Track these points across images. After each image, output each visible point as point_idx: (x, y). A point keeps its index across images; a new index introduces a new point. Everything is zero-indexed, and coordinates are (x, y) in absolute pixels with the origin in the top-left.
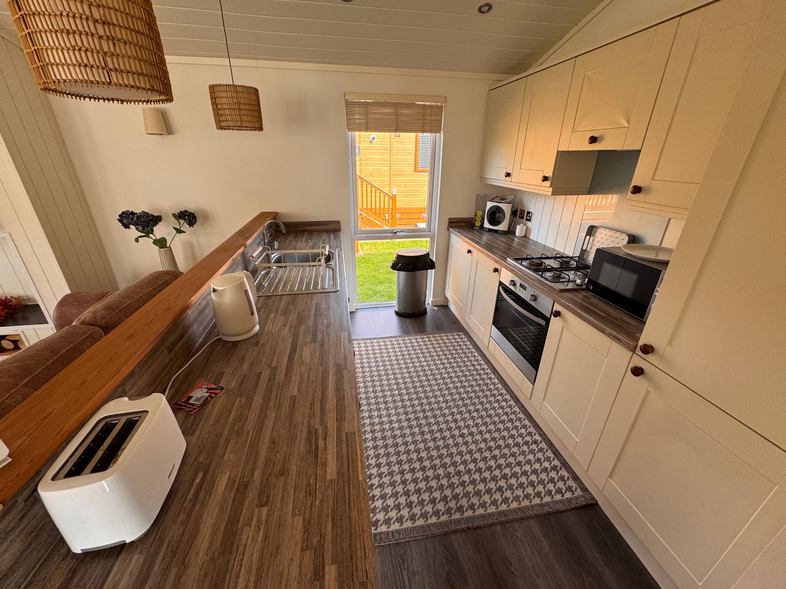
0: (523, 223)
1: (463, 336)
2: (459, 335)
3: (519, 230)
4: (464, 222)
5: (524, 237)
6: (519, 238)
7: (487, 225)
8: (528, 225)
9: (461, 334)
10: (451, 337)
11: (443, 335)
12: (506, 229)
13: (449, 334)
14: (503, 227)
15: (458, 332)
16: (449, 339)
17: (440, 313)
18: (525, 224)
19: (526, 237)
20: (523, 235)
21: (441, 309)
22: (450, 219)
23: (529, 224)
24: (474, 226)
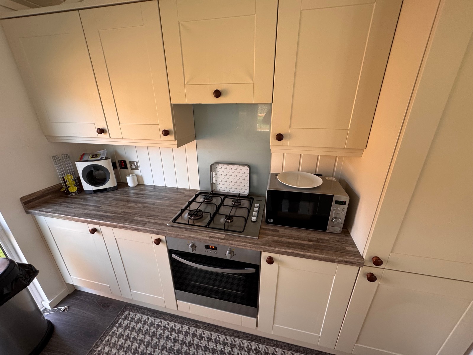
0: (131, 174)
1: (132, 314)
2: (126, 318)
3: (130, 181)
4: (49, 194)
5: (139, 185)
6: (133, 188)
7: (87, 186)
8: (136, 174)
9: (127, 313)
10: (121, 330)
11: (108, 337)
12: (116, 185)
13: (115, 328)
14: (111, 183)
15: (121, 314)
16: (121, 335)
17: (75, 310)
18: (133, 174)
19: (140, 185)
20: (137, 184)
21: (72, 301)
22: (22, 199)
23: (136, 172)
24: (69, 193)
